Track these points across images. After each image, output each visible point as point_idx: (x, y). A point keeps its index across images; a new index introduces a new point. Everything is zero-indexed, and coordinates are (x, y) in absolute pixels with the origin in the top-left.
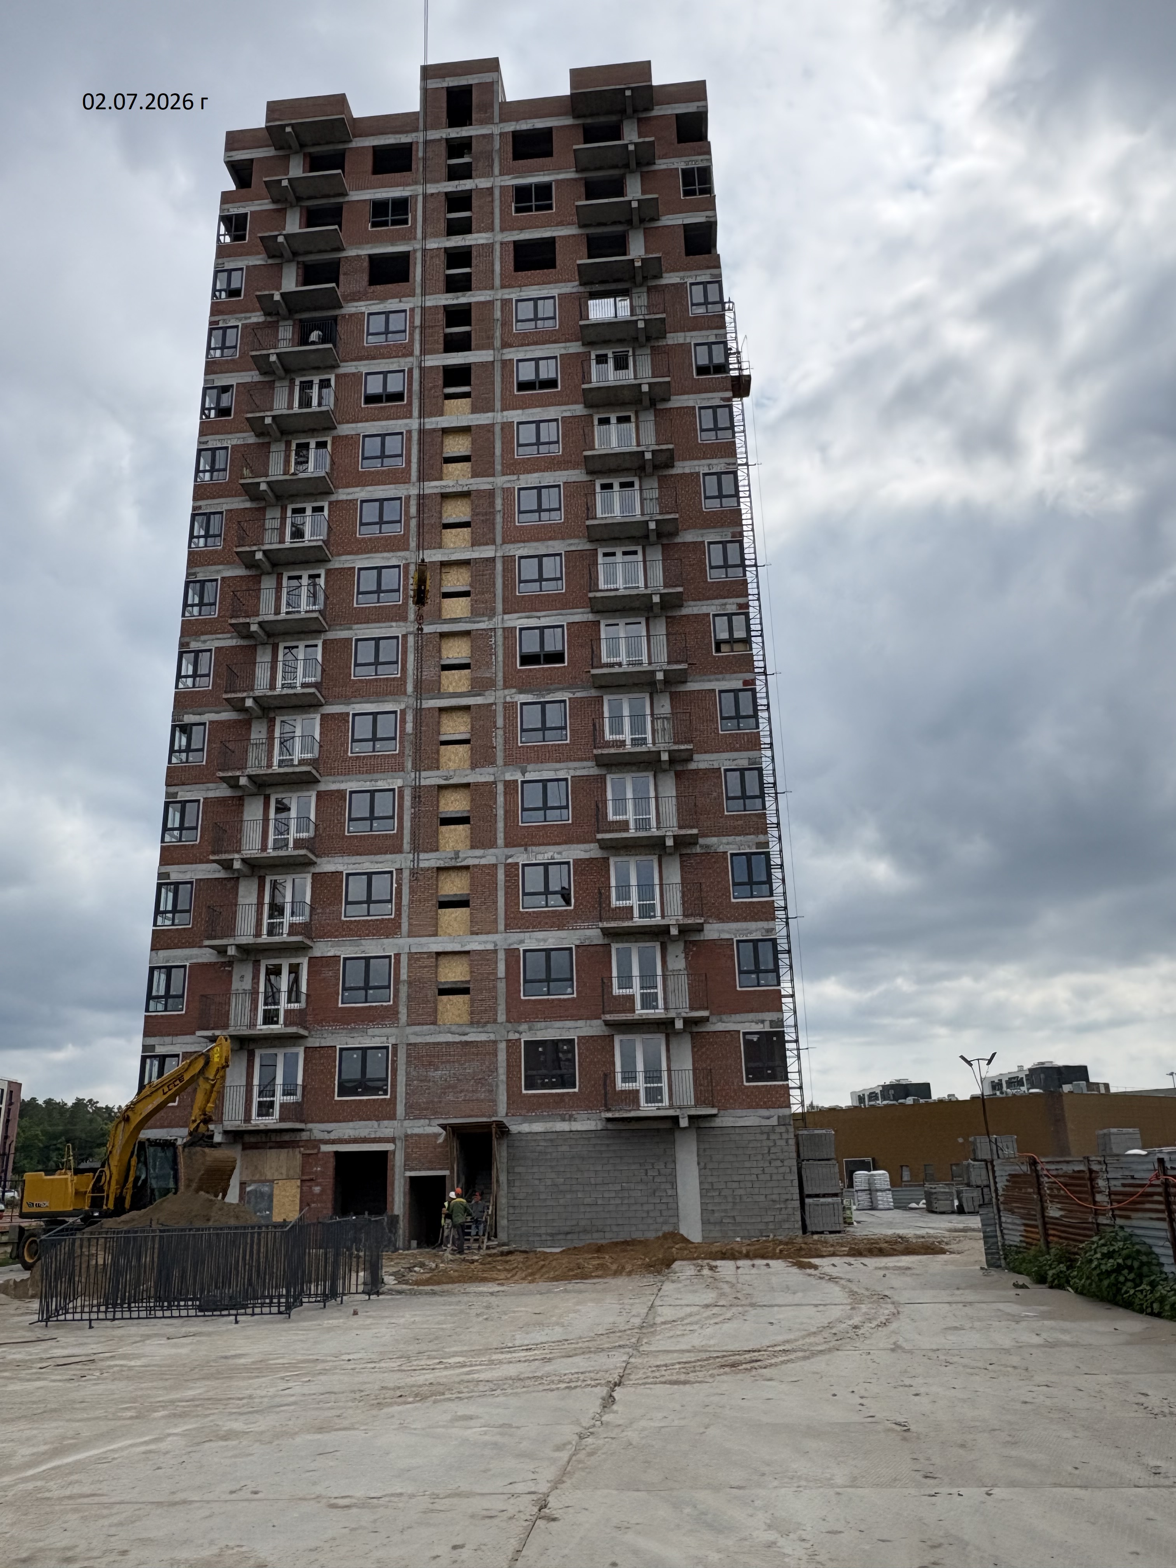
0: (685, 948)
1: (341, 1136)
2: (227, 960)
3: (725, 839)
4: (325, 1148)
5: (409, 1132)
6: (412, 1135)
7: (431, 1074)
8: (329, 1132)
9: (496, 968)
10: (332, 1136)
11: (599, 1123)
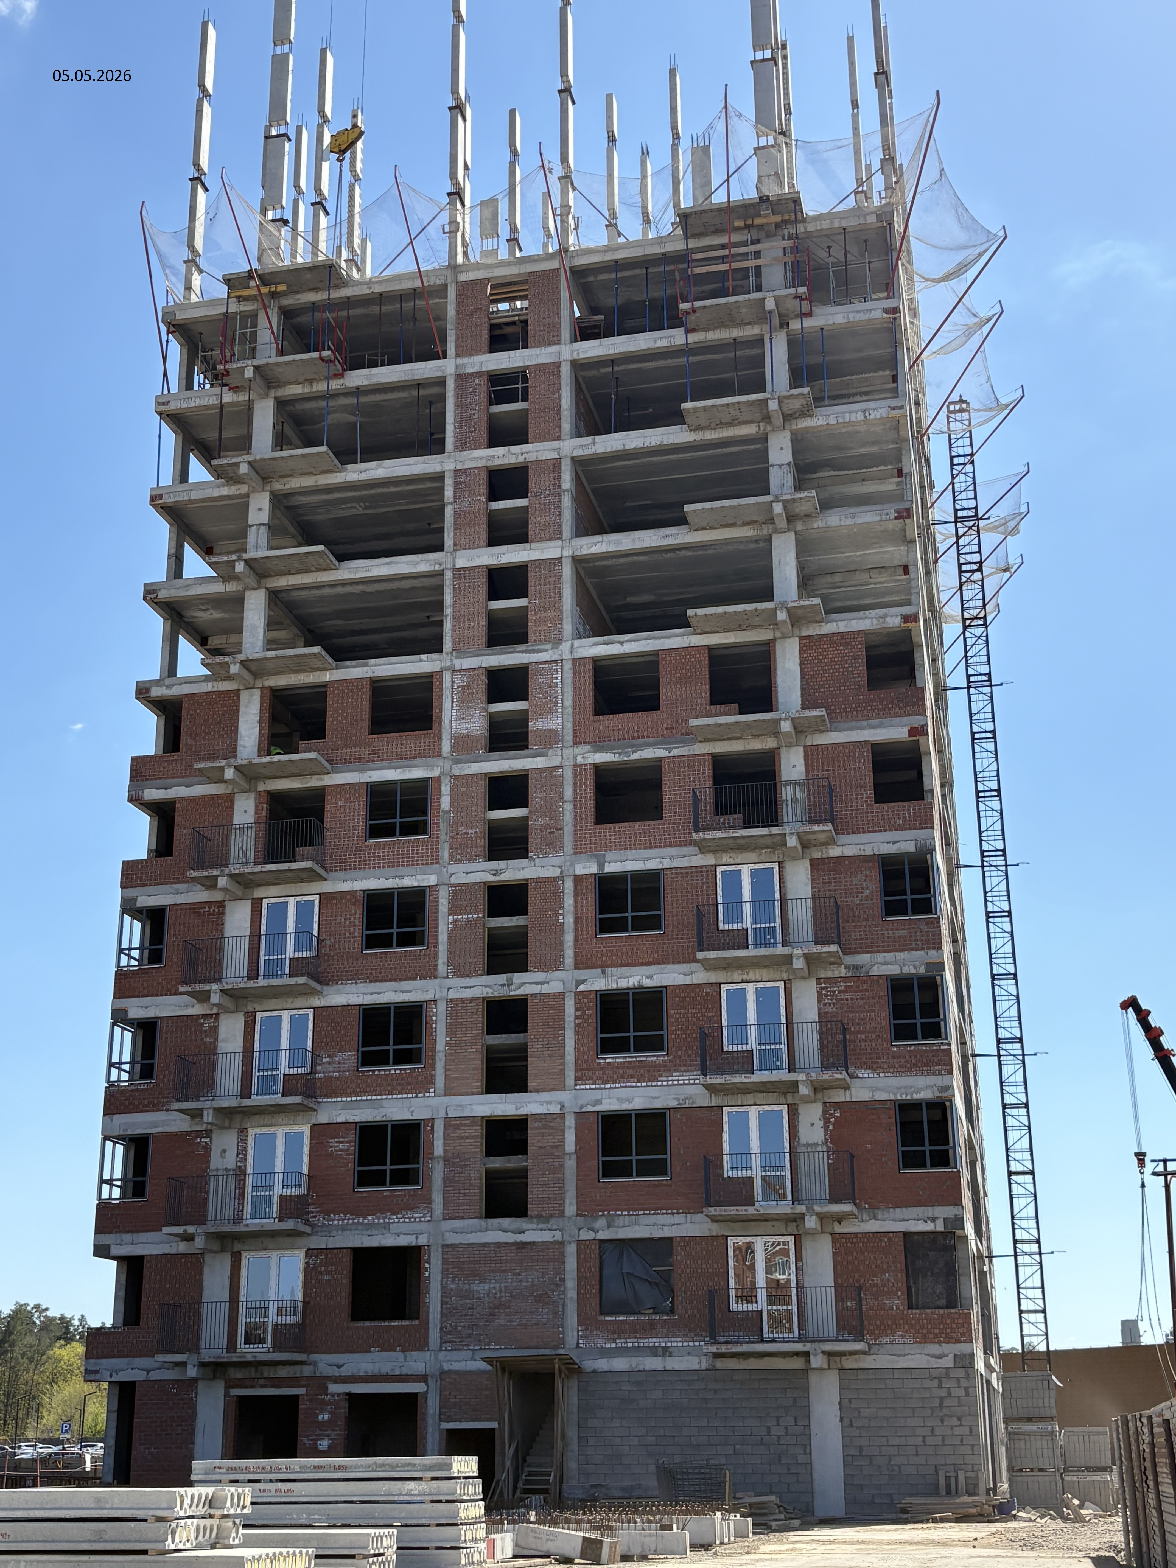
0: (824, 1112)
1: (355, 1372)
2: (204, 1127)
3: (880, 957)
4: (334, 1388)
5: (446, 1367)
6: (450, 1372)
7: (474, 1287)
8: (339, 1367)
9: (563, 1141)
10: (345, 1371)
11: (704, 1359)
